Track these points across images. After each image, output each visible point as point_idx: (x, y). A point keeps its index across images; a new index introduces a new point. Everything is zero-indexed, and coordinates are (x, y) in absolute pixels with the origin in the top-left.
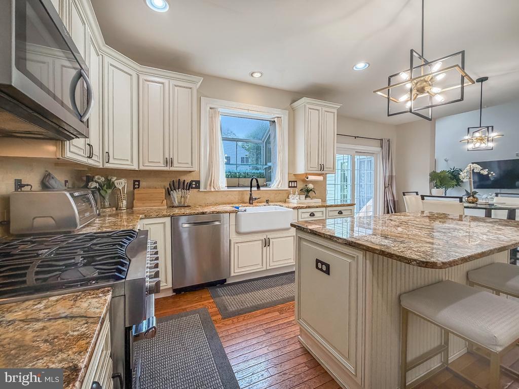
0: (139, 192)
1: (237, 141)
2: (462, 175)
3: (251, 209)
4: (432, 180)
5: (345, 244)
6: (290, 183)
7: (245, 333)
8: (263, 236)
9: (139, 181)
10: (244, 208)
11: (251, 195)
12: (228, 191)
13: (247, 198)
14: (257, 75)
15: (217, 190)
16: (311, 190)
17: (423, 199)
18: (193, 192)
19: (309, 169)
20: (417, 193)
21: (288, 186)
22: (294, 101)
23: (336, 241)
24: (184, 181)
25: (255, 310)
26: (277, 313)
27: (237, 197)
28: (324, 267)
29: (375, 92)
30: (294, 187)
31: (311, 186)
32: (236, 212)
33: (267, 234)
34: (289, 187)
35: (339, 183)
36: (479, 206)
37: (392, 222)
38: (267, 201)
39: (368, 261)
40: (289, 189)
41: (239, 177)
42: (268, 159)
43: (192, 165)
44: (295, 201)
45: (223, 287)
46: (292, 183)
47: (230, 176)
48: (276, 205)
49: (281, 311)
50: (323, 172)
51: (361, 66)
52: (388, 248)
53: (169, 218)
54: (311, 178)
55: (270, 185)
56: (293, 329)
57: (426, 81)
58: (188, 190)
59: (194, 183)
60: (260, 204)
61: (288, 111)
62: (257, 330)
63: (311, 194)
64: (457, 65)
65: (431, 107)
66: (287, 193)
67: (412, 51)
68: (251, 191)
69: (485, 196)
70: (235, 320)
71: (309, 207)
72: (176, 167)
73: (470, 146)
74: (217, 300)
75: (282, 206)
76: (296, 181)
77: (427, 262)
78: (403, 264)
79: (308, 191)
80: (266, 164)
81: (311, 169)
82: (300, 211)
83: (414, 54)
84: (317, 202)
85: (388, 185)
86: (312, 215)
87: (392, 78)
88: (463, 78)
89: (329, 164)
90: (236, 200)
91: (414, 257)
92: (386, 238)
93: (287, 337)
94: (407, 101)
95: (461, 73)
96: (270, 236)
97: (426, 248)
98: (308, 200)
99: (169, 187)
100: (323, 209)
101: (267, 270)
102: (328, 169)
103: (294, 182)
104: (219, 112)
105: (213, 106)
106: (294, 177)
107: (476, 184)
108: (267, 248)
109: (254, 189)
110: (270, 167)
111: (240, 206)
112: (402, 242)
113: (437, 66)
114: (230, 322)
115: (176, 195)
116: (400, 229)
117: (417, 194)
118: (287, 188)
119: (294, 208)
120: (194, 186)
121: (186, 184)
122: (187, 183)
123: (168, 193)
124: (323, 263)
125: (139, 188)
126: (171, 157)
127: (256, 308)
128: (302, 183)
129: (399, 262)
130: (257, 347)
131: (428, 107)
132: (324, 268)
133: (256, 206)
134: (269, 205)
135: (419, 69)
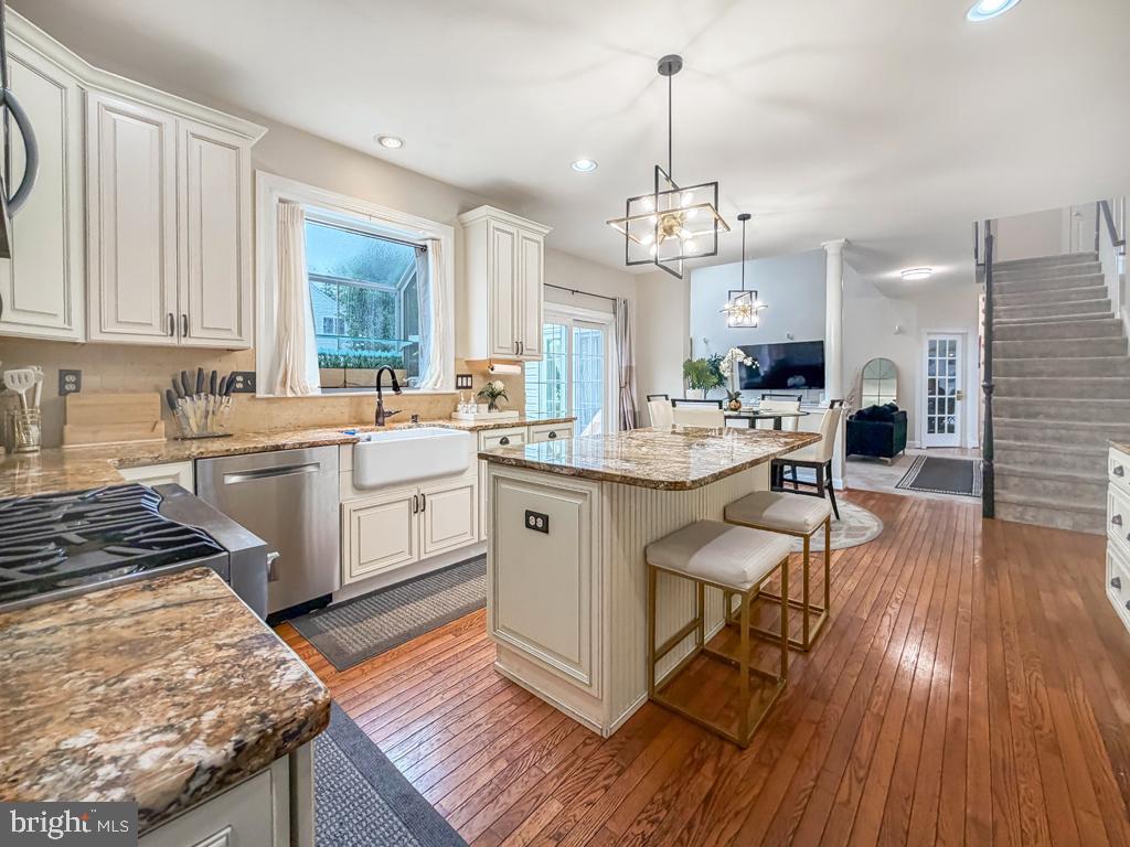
0: (81, 402)
1: (340, 284)
2: (723, 366)
3: (380, 436)
4: (686, 374)
5: (573, 475)
6: (460, 379)
7: (393, 684)
8: (411, 492)
9: (77, 374)
10: (366, 435)
11: (379, 404)
12: (322, 397)
13: (371, 413)
14: (391, 144)
15: (300, 395)
16: (499, 394)
17: (674, 405)
18: (237, 400)
19: (496, 350)
20: (666, 397)
21: (454, 385)
22: (465, 209)
23: (558, 473)
24: (214, 372)
25: (405, 641)
26: (451, 637)
27: (346, 410)
28: (538, 522)
29: (608, 223)
30: (467, 387)
31: (499, 385)
32: (354, 443)
33: (420, 485)
34: (458, 387)
35: (545, 380)
36: (742, 414)
37: (634, 441)
38: (415, 418)
39: (605, 498)
40: (458, 391)
41: (345, 367)
42: (412, 326)
43: (241, 336)
44: (471, 417)
45: (326, 612)
46: (463, 379)
47: (327, 363)
48: (434, 426)
49: (457, 632)
50: (521, 357)
51: (584, 164)
52: (630, 472)
53: (190, 464)
54: (499, 369)
55: (415, 384)
56: (483, 654)
57: (675, 218)
58: (227, 394)
59: (240, 378)
60: (402, 425)
61: (452, 228)
62: (416, 673)
63: (500, 401)
64: (709, 204)
65: (682, 258)
66: (453, 401)
67: (657, 168)
68: (380, 396)
69: (751, 400)
70: (367, 667)
71: (498, 427)
72: (198, 338)
73: (732, 320)
74: (318, 639)
75: (448, 427)
76: (471, 376)
77: (676, 483)
78: (649, 490)
79: (494, 395)
80: (406, 339)
81: (501, 351)
82: (483, 434)
83: (660, 172)
84: (511, 416)
85: (625, 385)
86: (504, 441)
87: (631, 203)
88: (716, 220)
89: (531, 343)
90: (346, 418)
91: (662, 478)
92: (627, 461)
93: (474, 671)
94: (652, 245)
95: (714, 215)
96: (426, 488)
97: (676, 468)
98: (495, 414)
99: (171, 388)
100: (524, 430)
101: (421, 562)
102: (529, 352)
103: (467, 376)
104: (302, 212)
105: (284, 196)
106: (466, 367)
107: (743, 383)
108: (419, 516)
109: (388, 392)
110: (415, 346)
111: (357, 429)
112: (647, 464)
113: (687, 199)
114: (358, 672)
115: (192, 408)
116: (644, 449)
117: (667, 399)
118: (452, 390)
119: (471, 430)
120: (239, 386)
121: (219, 381)
122: (223, 379)
123: (170, 403)
124: (537, 515)
125: (77, 390)
126: (184, 311)
127: (408, 636)
128: (481, 379)
129: (644, 489)
130: (421, 699)
131: (678, 258)
132: (540, 523)
133: (391, 429)
134: (419, 426)
135: (666, 196)
